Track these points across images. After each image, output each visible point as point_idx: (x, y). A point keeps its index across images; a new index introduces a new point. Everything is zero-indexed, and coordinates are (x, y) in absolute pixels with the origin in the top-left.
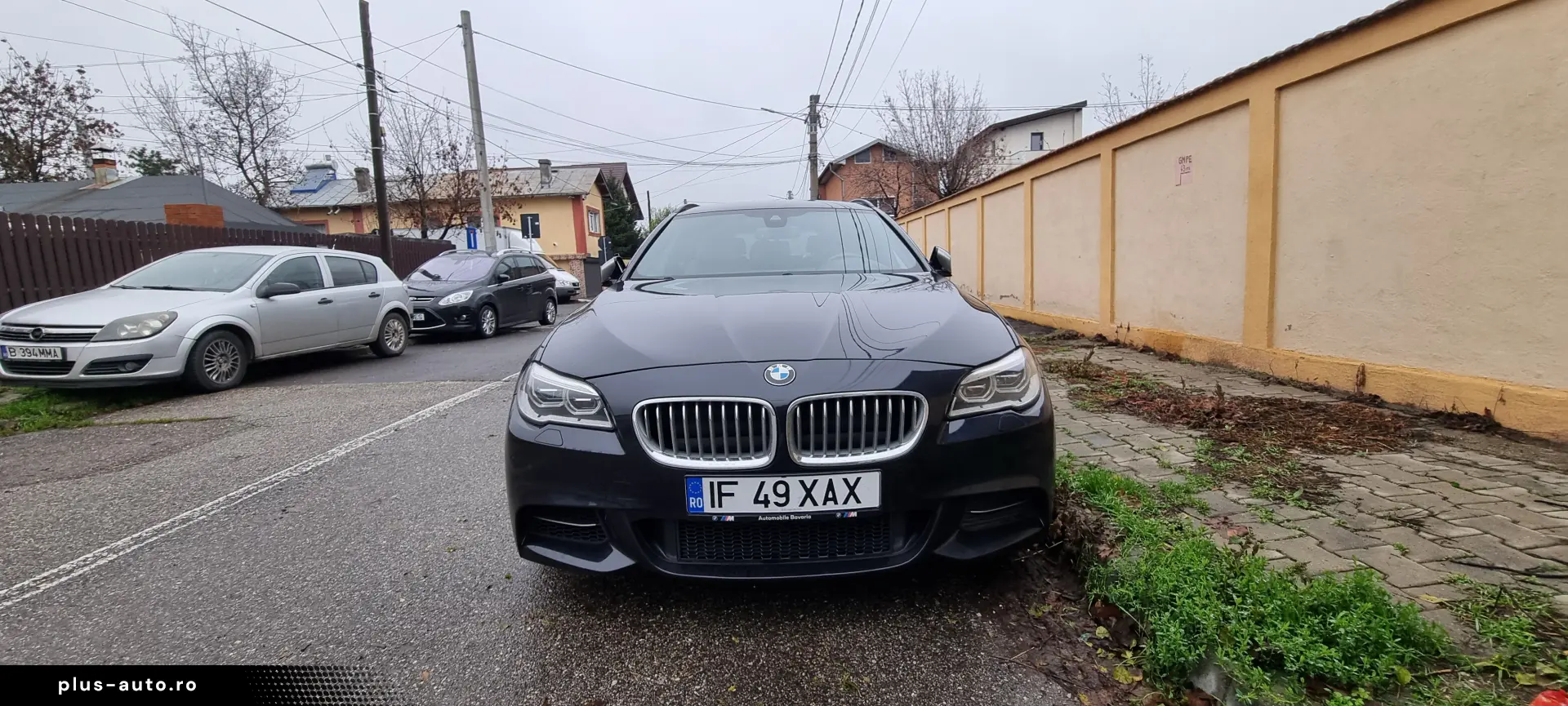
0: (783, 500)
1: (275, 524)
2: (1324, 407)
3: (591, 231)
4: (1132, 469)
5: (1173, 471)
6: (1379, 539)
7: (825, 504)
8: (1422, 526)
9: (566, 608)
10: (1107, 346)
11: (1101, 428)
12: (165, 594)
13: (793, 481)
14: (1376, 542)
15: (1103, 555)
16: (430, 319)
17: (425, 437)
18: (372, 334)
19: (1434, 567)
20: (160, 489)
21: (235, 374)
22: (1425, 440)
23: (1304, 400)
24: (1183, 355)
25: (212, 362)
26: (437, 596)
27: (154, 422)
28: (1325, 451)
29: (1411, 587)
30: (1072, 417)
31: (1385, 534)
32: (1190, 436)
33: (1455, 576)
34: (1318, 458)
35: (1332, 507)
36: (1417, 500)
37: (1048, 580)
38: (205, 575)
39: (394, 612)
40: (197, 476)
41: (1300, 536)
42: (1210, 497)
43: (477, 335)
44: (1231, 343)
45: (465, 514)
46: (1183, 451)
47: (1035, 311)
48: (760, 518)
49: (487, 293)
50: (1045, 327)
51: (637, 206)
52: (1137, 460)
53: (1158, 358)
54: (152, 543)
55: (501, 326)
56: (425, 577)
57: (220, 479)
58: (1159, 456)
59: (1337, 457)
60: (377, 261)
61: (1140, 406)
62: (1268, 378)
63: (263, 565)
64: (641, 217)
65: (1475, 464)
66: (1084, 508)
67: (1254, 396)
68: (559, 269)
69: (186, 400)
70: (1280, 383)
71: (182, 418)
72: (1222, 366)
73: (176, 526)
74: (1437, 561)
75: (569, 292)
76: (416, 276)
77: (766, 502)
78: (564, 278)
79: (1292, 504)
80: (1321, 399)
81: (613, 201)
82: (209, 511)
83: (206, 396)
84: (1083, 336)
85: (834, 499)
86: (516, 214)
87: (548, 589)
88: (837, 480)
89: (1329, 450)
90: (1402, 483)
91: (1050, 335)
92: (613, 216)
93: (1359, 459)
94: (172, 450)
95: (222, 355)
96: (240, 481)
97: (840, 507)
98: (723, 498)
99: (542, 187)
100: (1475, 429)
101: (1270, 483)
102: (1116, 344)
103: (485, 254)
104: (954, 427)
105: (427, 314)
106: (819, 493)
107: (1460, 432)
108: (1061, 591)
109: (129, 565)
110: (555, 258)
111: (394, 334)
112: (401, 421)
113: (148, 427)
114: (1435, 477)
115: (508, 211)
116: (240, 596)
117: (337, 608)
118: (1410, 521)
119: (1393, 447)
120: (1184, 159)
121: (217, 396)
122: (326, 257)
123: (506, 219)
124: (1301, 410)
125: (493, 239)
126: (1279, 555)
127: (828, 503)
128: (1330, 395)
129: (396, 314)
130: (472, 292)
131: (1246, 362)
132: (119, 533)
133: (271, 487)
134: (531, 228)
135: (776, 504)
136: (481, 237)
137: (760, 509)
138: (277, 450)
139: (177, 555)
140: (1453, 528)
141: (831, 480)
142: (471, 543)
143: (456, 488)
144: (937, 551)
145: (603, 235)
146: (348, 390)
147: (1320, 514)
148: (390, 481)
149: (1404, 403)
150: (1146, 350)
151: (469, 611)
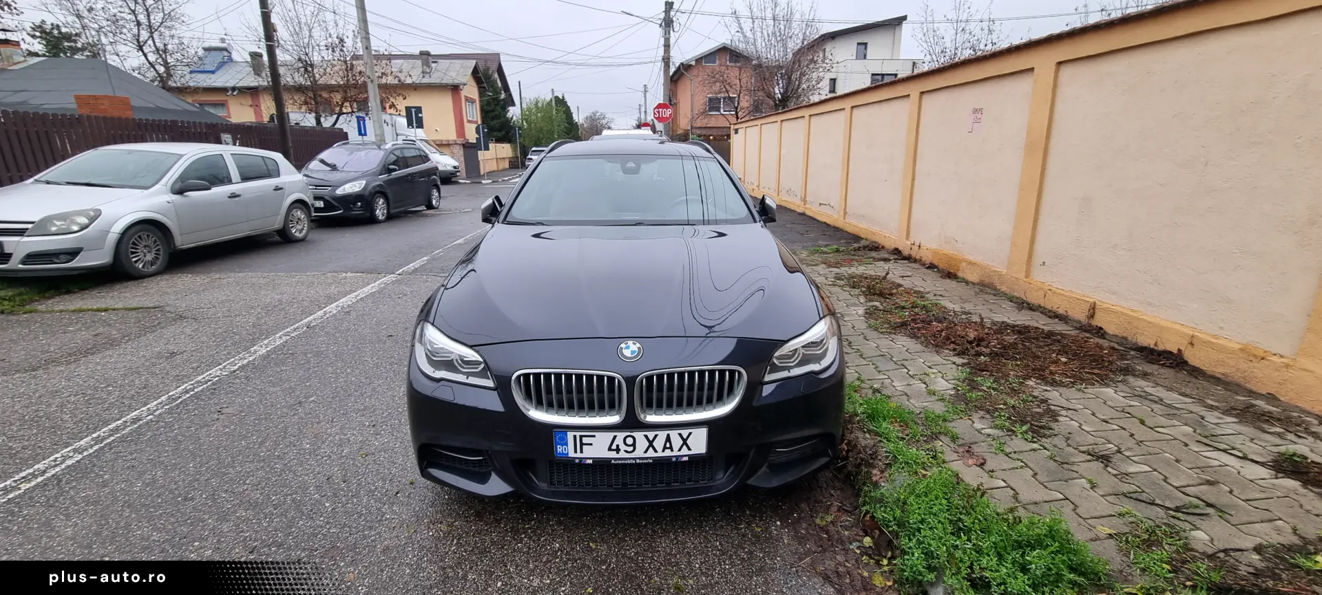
0: (631, 449)
1: (213, 425)
2: (1059, 337)
3: (469, 118)
4: (906, 394)
5: (936, 398)
6: (1077, 472)
7: (663, 451)
8: (1110, 462)
9: (459, 514)
10: (901, 259)
11: (887, 350)
12: (129, 495)
13: (639, 435)
14: (1075, 475)
15: (874, 479)
16: (329, 206)
17: (333, 335)
18: (278, 223)
19: (1112, 501)
20: (109, 386)
21: (159, 262)
22: (1129, 375)
23: (1046, 328)
24: (960, 274)
25: (137, 253)
26: (355, 500)
27: (92, 310)
28: (1054, 383)
29: (1092, 518)
30: (865, 338)
31: (1083, 468)
32: (954, 363)
33: (1123, 510)
34: (1046, 390)
35: (1048, 441)
36: (1111, 436)
37: (832, 492)
38: (161, 477)
39: (321, 516)
40: (138, 373)
41: (1021, 467)
42: (960, 426)
43: (371, 220)
44: (998, 270)
45: (373, 419)
46: (947, 378)
47: (847, 221)
48: (613, 461)
49: (378, 183)
50: (854, 235)
51: (510, 95)
52: (910, 385)
53: (940, 275)
54: (110, 444)
55: (392, 211)
56: (344, 482)
57: (160, 377)
58: (928, 383)
59: (1062, 390)
60: (278, 156)
61: (919, 329)
62: (1023, 303)
63: (208, 468)
64: (513, 104)
65: (1160, 401)
66: (865, 432)
67: (1008, 321)
68: (442, 154)
69: (118, 287)
70: (1032, 308)
71: (116, 306)
72: (988, 287)
73: (129, 426)
74: (1115, 495)
75: (451, 174)
76: (314, 165)
77: (618, 450)
78: (445, 161)
79: (1020, 436)
80: (1060, 327)
81: (488, 91)
82: (155, 411)
83: (136, 283)
84: (883, 247)
85: (671, 448)
86: (402, 104)
87: (444, 495)
88: (674, 434)
89: (1056, 382)
90: (1103, 417)
91: (856, 245)
92: (489, 103)
93: (1077, 392)
94: (112, 343)
95: (145, 246)
96: (178, 380)
97: (676, 453)
98: (584, 447)
99: (424, 77)
100: (1169, 365)
101: (1007, 415)
102: (908, 258)
103: (375, 147)
104: (767, 390)
105: (326, 201)
106: (659, 444)
107: (1156, 367)
108: (841, 503)
109: (94, 466)
110: (437, 143)
111: (297, 223)
112: (311, 317)
113: (87, 315)
114: (1129, 413)
115: (394, 101)
116: (192, 499)
117: (275, 512)
118: (1102, 457)
119: (1104, 381)
120: (976, 110)
121: (146, 283)
122: (232, 154)
123: (393, 109)
124: (1041, 339)
125: (381, 127)
126: (1003, 484)
127: (666, 450)
128: (1067, 323)
129: (299, 205)
130: (364, 182)
131: (1008, 288)
132: (80, 432)
133: (205, 386)
134: (415, 118)
135: (626, 451)
136: (369, 124)
137: (613, 455)
138: (206, 346)
139: (134, 456)
140: (1131, 465)
141: (668, 435)
142: (380, 448)
143: (364, 390)
144: (749, 482)
145: (480, 122)
146: (262, 281)
147: (1039, 447)
148: (307, 382)
149: (1120, 335)
150: (931, 266)
151: (383, 516)
